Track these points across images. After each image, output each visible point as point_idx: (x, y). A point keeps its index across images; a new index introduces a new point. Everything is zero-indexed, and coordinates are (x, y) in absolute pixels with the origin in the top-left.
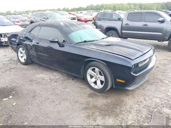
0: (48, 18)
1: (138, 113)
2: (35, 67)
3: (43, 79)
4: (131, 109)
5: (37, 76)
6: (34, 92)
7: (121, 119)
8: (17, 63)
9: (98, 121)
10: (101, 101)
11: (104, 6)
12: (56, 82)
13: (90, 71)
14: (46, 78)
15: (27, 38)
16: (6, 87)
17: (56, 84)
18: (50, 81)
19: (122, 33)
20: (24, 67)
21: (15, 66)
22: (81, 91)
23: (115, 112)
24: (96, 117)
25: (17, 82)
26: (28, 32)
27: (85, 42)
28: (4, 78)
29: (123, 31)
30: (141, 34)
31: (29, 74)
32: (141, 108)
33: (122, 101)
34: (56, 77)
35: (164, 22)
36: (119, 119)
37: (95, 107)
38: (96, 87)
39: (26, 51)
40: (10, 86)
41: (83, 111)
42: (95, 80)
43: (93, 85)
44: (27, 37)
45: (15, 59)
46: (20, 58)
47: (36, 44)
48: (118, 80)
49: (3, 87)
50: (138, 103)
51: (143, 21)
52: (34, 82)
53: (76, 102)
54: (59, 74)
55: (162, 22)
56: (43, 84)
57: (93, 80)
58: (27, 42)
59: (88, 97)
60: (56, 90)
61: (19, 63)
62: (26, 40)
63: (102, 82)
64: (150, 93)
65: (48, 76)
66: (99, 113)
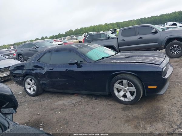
0: (37, 47)
1: (180, 113)
2: (47, 96)
3: (65, 105)
4: (171, 111)
5: (56, 104)
6: (64, 119)
7: (168, 122)
8: (25, 96)
9: (148, 129)
10: (138, 111)
11: (83, 30)
12: (79, 105)
13: (117, 85)
14: (67, 104)
15: (37, 67)
16: (29, 121)
17: (81, 107)
18: (73, 106)
19: (119, 49)
20: (34, 98)
21: (25, 100)
22: (111, 107)
23: (158, 117)
24: (144, 126)
25: (38, 114)
26: (37, 60)
27: (103, 58)
28: (21, 114)
29: (120, 47)
30: (138, 47)
31: (46, 104)
32: (179, 108)
33: (158, 107)
34: (77, 100)
35: (157, 33)
36: (167, 123)
37: (136, 118)
38: (126, 100)
39: (36, 81)
40: (33, 119)
41: (128, 124)
42: (124, 93)
43: (122, 99)
44: (37, 65)
45: (20, 93)
46: (28, 90)
47: (50, 71)
48: (149, 87)
49: (25, 122)
50: (174, 105)
51: (137, 35)
52: (57, 110)
53: (114, 118)
54: (79, 97)
55: (156, 33)
56: (68, 109)
57: (122, 93)
58: (38, 71)
59: (123, 111)
60: (86, 112)
61: (27, 96)
62: (35, 69)
63: (132, 93)
64: (178, 94)
65: (68, 101)
66: (145, 122)
